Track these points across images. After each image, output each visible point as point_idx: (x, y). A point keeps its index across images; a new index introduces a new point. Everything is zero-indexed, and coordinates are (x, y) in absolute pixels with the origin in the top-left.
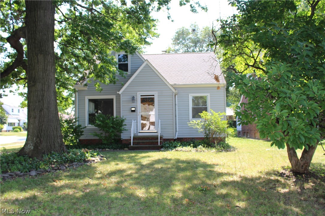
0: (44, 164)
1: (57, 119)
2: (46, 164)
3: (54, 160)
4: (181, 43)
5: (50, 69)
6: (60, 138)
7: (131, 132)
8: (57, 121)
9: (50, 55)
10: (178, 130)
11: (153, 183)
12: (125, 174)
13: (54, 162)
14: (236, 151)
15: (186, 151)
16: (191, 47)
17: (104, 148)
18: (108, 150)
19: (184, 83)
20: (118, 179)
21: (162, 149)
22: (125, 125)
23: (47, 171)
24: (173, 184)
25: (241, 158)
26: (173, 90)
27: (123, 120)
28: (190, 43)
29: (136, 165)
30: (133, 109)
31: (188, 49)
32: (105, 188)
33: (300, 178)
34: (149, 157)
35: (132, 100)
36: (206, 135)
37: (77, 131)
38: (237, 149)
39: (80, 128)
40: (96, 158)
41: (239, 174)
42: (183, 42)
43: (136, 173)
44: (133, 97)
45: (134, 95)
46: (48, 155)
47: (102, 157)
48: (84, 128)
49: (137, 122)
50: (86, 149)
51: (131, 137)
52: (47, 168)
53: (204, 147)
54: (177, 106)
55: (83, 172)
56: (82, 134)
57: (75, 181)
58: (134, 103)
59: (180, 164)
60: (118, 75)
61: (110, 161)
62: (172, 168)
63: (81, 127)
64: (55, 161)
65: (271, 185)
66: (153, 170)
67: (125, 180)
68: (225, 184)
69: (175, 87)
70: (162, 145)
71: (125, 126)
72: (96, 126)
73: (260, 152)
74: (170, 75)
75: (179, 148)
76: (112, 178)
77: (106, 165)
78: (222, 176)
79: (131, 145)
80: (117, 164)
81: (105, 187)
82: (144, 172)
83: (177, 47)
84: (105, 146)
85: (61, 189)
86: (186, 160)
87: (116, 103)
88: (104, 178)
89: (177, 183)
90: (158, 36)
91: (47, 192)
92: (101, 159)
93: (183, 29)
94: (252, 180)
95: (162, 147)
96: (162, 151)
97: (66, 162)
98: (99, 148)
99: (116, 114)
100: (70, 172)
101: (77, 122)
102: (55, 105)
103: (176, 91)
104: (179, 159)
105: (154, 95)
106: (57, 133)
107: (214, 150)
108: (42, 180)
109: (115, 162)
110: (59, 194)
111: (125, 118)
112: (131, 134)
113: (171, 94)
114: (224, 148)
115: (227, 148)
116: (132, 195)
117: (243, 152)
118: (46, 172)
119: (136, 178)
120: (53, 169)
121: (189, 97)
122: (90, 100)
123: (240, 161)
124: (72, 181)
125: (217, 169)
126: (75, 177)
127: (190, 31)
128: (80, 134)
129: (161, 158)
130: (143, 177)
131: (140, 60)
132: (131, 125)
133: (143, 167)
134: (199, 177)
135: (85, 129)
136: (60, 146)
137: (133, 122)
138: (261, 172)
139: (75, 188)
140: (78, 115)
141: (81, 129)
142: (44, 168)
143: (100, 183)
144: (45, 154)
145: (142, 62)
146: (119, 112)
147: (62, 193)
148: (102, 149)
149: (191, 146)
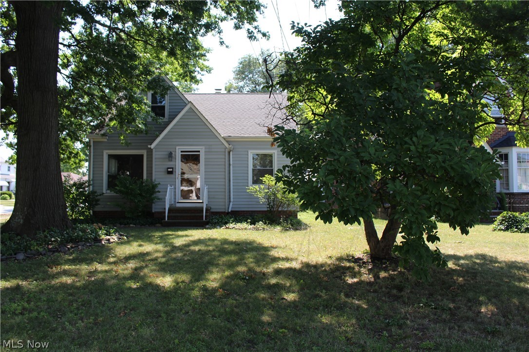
0: (37, 244)
1: (58, 182)
2: (40, 244)
3: (51, 238)
4: (247, 78)
5: (50, 111)
6: (62, 208)
7: (165, 202)
8: (59, 185)
9: (50, 93)
10: (232, 200)
11: (182, 269)
12: (148, 258)
13: (52, 241)
14: (308, 230)
15: (240, 229)
16: (261, 84)
17: (128, 224)
18: (133, 227)
19: (242, 135)
20: (138, 265)
21: (207, 226)
22: (159, 192)
23: (41, 254)
24: (208, 271)
25: (311, 239)
26: (226, 144)
27: (156, 184)
28: (259, 79)
29: (166, 246)
30: (169, 170)
31: (256, 86)
32: (117, 276)
33: (377, 265)
34: (186, 236)
35: (169, 157)
36: (269, 208)
37: (91, 199)
38: (310, 227)
39: (94, 195)
40: (112, 237)
41: (300, 258)
42: (249, 76)
43: (164, 257)
44: (171, 154)
45: (171, 150)
46: (44, 231)
47: (121, 235)
48: (100, 195)
49: (175, 188)
50: (100, 225)
51: (165, 209)
52: (41, 250)
53: (265, 223)
54: (231, 167)
55: (92, 255)
56: (98, 203)
57: (78, 267)
58: (172, 161)
59: (226, 246)
60: (150, 122)
61: (131, 241)
62: (214, 250)
63: (96, 194)
64: (53, 239)
65: (338, 273)
66: (188, 253)
67: (147, 266)
68: (278, 272)
69: (229, 140)
70: (208, 220)
71: (158, 194)
72: (117, 193)
73: (340, 231)
74: (224, 124)
75: (231, 225)
76: (129, 263)
77: (124, 245)
78: (278, 261)
79: (165, 219)
80: (140, 246)
81: (116, 274)
82: (174, 255)
83: (241, 84)
84: (128, 221)
85: (57, 276)
86: (235, 241)
87: (147, 161)
88: (117, 262)
89: (215, 270)
90: (210, 71)
91: (36, 280)
92: (120, 238)
93: (250, 59)
94: (316, 267)
95: (207, 223)
96: (207, 229)
97: (69, 241)
98: (121, 224)
99: (147, 177)
100: (74, 255)
101: (91, 187)
102: (57, 163)
103: (230, 146)
104: (227, 239)
105: (199, 151)
106: (58, 202)
107: (279, 228)
108: (32, 266)
109: (137, 242)
110: (53, 282)
111: (158, 182)
112: (165, 205)
113: (224, 150)
114: (292, 225)
115: (297, 226)
116: (151, 284)
117: (317, 231)
118: (39, 255)
119: (161, 263)
120: (50, 250)
121: (248, 155)
122: (111, 157)
123: (309, 243)
124: (74, 267)
125: (274, 253)
126: (79, 262)
127: (261, 61)
128: (94, 203)
129: (202, 238)
130: (172, 262)
131: (182, 101)
132: (167, 192)
133: (174, 249)
134: (245, 263)
135: (101, 197)
136: (63, 220)
137: (169, 188)
138: (330, 257)
139: (76, 276)
140: (93, 177)
141: (97, 196)
142: (37, 249)
143: (112, 269)
144: (39, 230)
145: (185, 104)
146: (150, 173)
147: (57, 281)
148: (125, 225)
149: (248, 222)
